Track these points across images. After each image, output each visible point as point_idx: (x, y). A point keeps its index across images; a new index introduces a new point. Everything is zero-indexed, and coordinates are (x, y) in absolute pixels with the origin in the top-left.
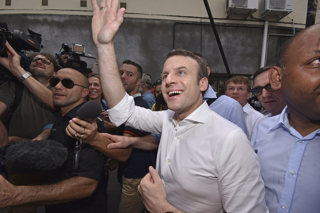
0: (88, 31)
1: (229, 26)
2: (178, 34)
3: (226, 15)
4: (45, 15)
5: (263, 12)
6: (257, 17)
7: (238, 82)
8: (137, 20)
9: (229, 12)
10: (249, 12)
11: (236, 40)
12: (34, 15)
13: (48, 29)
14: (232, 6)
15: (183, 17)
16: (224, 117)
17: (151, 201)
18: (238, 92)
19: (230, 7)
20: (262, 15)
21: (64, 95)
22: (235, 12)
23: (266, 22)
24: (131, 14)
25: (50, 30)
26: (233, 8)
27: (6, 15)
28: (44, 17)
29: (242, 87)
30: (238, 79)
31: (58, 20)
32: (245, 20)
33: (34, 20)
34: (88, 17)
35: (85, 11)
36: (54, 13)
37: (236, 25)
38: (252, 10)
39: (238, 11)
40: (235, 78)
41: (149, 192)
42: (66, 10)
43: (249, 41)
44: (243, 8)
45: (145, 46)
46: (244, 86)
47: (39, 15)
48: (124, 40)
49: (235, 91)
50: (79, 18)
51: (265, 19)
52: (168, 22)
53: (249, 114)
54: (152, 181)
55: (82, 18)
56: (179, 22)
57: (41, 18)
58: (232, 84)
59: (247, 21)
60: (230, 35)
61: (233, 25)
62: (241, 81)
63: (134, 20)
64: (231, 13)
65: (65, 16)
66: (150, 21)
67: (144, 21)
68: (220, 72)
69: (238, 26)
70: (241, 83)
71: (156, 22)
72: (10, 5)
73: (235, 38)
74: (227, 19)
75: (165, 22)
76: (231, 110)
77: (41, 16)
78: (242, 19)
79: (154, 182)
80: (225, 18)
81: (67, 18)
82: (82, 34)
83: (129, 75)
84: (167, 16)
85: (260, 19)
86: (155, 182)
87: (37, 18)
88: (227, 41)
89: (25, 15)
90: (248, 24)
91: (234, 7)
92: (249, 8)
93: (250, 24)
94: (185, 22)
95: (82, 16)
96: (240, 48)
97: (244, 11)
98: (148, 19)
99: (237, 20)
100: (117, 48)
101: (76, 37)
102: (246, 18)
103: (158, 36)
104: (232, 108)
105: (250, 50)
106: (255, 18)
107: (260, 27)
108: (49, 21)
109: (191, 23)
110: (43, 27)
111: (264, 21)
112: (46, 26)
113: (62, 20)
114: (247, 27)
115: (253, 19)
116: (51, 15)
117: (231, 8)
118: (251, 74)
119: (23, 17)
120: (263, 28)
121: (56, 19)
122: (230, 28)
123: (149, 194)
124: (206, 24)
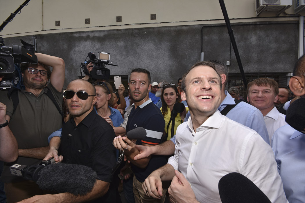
0: (123, 42)
1: (260, 25)
2: (206, 38)
3: (257, 14)
4: (88, 32)
5: (297, 7)
6: (290, 13)
7: (262, 85)
8: (166, 29)
9: (259, 11)
10: (282, 9)
11: (268, 38)
12: (79, 32)
13: (90, 43)
14: (263, 4)
15: (211, 20)
16: (245, 125)
17: (184, 201)
18: (263, 95)
19: (261, 6)
20: (295, 11)
21: (80, 106)
22: (266, 11)
23: (301, 17)
24: (160, 23)
25: (92, 44)
26: (264, 6)
27: (57, 34)
28: (87, 34)
29: (268, 89)
30: (262, 81)
31: (99, 35)
32: (278, 17)
33: (79, 36)
34: (123, 30)
35: (121, 25)
36: (95, 30)
37: (268, 23)
38: (285, 6)
39: (269, 9)
40: (258, 80)
41: (181, 194)
42: (105, 26)
43: (283, 37)
44: (276, 5)
45: (174, 52)
46: (270, 89)
47: (83, 32)
48: (154, 47)
49: (260, 94)
50: (116, 32)
51: (299, 15)
52: (196, 27)
53: (276, 120)
54: (181, 183)
55: (118, 32)
56: (207, 26)
57: (85, 35)
58: (255, 87)
59: (279, 18)
60: (262, 34)
61: (264, 23)
62: (266, 83)
63: (163, 29)
64: (262, 11)
65: (104, 31)
66: (178, 28)
67: (172, 29)
68: (252, 71)
69: (270, 24)
70: (266, 86)
71: (185, 28)
72: (59, 25)
73: (268, 36)
74: (258, 17)
75: (193, 27)
76: (252, 117)
77: (85, 33)
78: (274, 16)
79: (182, 184)
80: (256, 17)
81: (106, 33)
82: (118, 45)
83: (142, 84)
84: (195, 21)
85: (294, 14)
86: (184, 184)
87: (82, 35)
88: (259, 39)
89: (72, 33)
90: (281, 20)
91: (266, 5)
92: (283, 5)
93: (283, 20)
94: (212, 26)
95: (118, 30)
96: (274, 45)
97: (277, 8)
98: (176, 26)
99: (269, 17)
100: (148, 55)
101: (113, 48)
102: (279, 15)
103: (186, 41)
104: (253, 115)
105: (285, 47)
106: (289, 14)
107: (295, 22)
108: (91, 37)
109: (219, 25)
110: (86, 42)
111: (299, 16)
112: (89, 41)
113: (102, 35)
114: (280, 24)
115: (286, 15)
116: (92, 32)
117: (263, 7)
118: (288, 72)
119: (70, 35)
120: (297, 24)
121: (97, 35)
122: (262, 26)
123: (181, 195)
124: (235, 24)
